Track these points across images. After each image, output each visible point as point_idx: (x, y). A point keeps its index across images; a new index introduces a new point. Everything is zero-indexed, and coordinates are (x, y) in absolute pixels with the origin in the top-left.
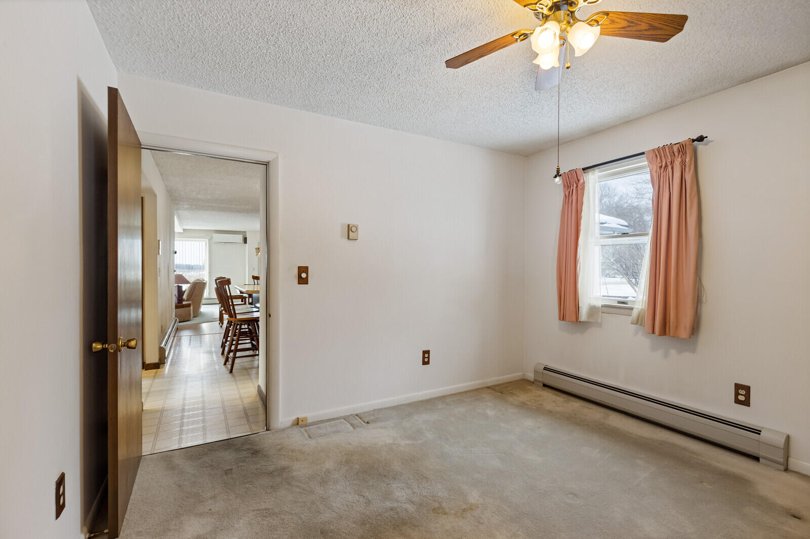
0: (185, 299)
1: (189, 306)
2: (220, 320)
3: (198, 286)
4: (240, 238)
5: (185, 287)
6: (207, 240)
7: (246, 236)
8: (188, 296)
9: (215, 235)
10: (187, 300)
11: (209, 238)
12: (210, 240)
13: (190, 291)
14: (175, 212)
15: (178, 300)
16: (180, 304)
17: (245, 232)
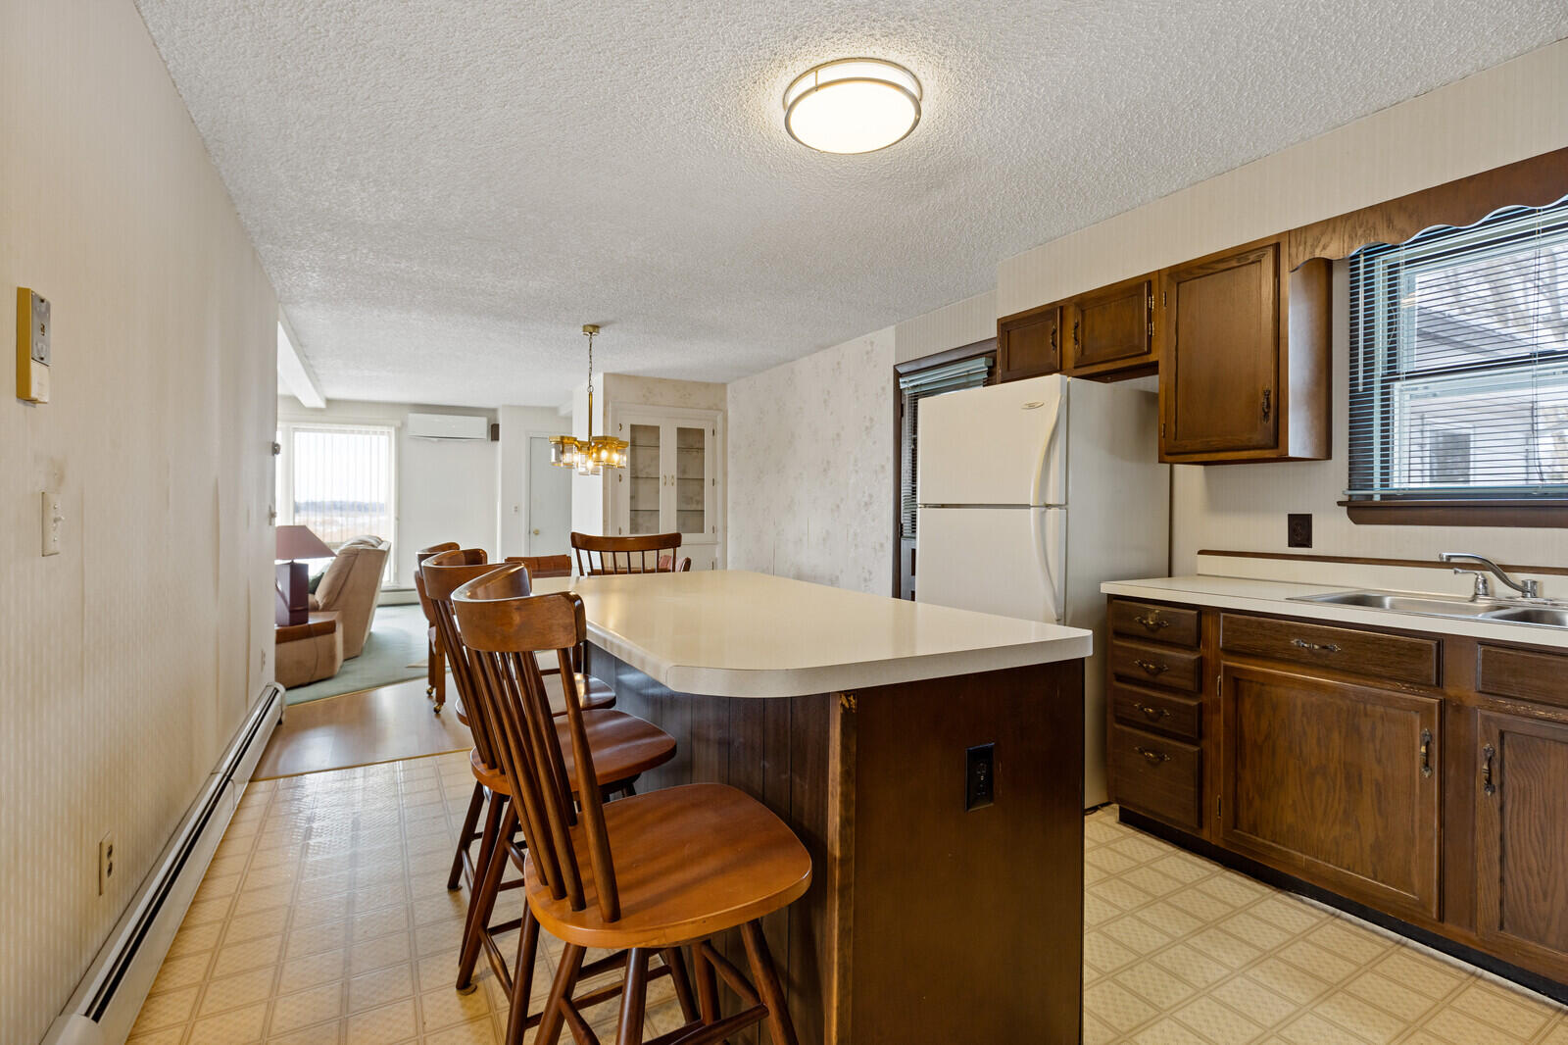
0: (321, 605)
1: (328, 629)
2: (432, 682)
3: (364, 561)
4: (480, 426)
5: (316, 567)
6: (393, 431)
7: (496, 419)
8: (329, 593)
9: (415, 419)
10: (327, 608)
11: (398, 423)
12: (400, 431)
13: (336, 579)
14: (281, 313)
15: (292, 611)
16: (296, 627)
17: (494, 410)
